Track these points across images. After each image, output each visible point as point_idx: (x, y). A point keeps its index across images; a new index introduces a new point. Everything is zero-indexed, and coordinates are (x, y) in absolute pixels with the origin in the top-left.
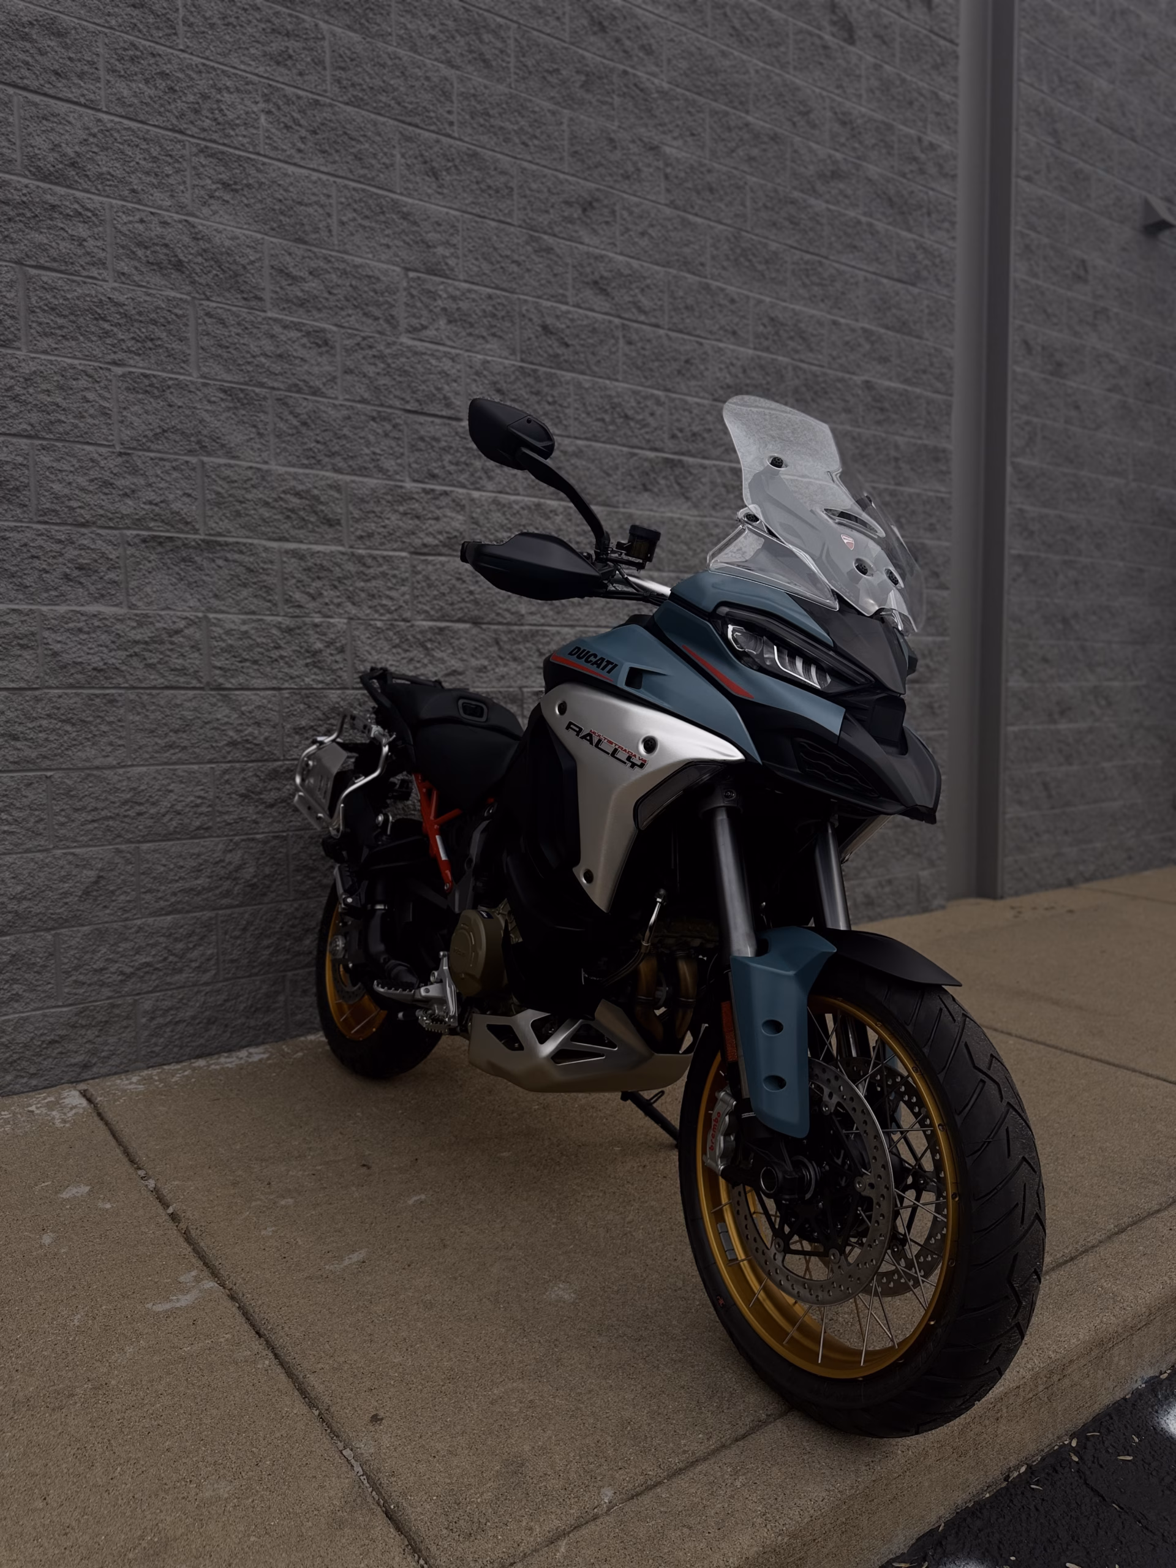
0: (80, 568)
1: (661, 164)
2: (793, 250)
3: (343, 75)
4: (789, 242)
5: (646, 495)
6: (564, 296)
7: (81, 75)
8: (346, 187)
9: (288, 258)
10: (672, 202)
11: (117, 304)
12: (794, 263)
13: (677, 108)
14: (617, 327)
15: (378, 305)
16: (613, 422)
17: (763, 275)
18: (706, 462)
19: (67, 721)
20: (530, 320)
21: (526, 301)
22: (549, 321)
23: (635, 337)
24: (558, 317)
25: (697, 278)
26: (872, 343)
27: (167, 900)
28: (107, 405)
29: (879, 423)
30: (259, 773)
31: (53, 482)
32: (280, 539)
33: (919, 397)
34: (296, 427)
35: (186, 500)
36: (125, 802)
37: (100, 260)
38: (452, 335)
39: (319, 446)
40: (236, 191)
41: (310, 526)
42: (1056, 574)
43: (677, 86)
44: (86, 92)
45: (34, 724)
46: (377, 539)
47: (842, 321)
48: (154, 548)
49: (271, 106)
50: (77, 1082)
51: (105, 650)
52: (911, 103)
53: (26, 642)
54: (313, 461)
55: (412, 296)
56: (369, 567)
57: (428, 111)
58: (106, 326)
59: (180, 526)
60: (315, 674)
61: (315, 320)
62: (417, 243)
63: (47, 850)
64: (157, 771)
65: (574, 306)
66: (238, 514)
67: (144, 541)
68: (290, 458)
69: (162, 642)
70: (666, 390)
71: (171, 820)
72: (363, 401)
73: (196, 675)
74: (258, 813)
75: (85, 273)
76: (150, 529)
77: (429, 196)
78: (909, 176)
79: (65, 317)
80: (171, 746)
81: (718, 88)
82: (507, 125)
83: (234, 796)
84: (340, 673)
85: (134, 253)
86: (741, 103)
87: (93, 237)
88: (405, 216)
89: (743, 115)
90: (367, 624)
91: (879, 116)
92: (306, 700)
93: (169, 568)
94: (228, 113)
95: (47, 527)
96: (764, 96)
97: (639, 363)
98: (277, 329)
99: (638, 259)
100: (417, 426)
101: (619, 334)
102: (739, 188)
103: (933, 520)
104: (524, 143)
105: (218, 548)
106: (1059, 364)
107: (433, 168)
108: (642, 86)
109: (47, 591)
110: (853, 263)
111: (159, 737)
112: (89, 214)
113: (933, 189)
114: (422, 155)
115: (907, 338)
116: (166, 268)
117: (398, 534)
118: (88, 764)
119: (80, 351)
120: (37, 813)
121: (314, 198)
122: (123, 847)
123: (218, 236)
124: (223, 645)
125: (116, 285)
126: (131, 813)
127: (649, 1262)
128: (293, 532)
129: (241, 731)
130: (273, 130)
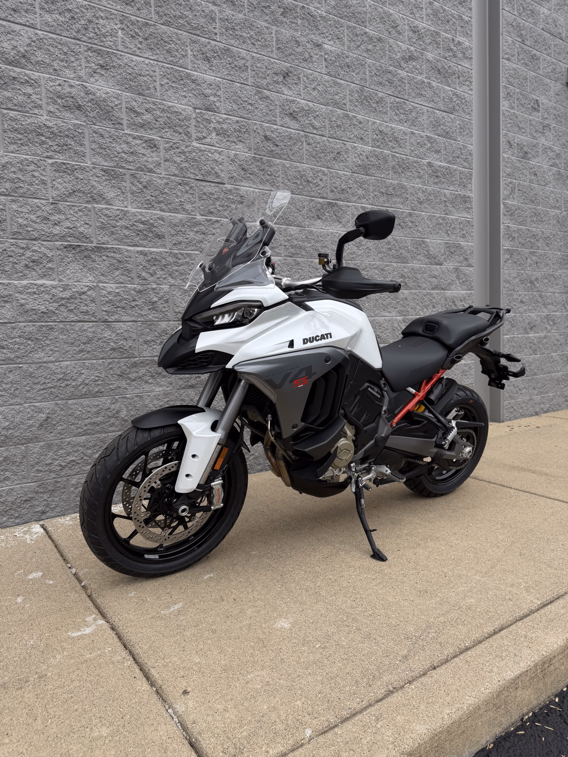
0: (33, 261)
1: (323, 53)
2: (390, 97)
3: (160, 10)
4: (389, 92)
5: (319, 221)
6: (275, 120)
7: (27, 11)
8: (162, 66)
9: (134, 103)
10: (329, 73)
11: (48, 127)
12: (391, 103)
13: (330, 25)
14: (302, 136)
15: (181, 126)
16: (301, 184)
17: (376, 110)
18: (349, 204)
19: (29, 339)
20: (258, 133)
21: (255, 124)
22: (268, 133)
23: (311, 141)
24: (272, 132)
25: (342, 111)
26: (431, 143)
27: (82, 429)
28: (45, 178)
29: (436, 183)
30: (127, 364)
31: (18, 218)
32: (134, 246)
33: (456, 170)
34: (141, 189)
35: (86, 226)
36: (59, 380)
37: (39, 105)
38: (219, 142)
39: (153, 198)
40: (108, 69)
41: (149, 239)
42: (527, 259)
43: (330, 14)
44: (29, 19)
45: (12, 341)
46: (183, 245)
47: (416, 132)
48: (71, 251)
49: (124, 26)
50: (40, 521)
51: (47, 303)
52: (448, 21)
53: (6, 299)
54: (150, 206)
55: (198, 122)
56: (180, 259)
57: (203, 28)
58: (43, 138)
59: (83, 239)
60: (154, 314)
61: (149, 135)
62: (200, 94)
63: (21, 404)
64: (76, 364)
65: (280, 126)
66: (113, 233)
67: (65, 247)
68: (138, 204)
69: (76, 299)
70: (328, 168)
71: (83, 388)
72: (175, 175)
73: (93, 315)
74: (127, 384)
75: (32, 112)
76: (68, 241)
77: (206, 71)
78: (448, 58)
79: (22, 134)
80: (82, 351)
81: (350, 14)
82: (245, 35)
83: (114, 376)
84: (166, 313)
85: (56, 101)
86: (362, 22)
87: (35, 93)
88: (193, 81)
89: (363, 28)
90: (179, 287)
91: (433, 29)
92: (149, 327)
93: (78, 261)
94: (102, 29)
95: (16, 241)
96: (374, 19)
97: (314, 154)
98: (130, 139)
99: (312, 102)
100: (202, 188)
101: (303, 139)
102: (362, 65)
103: (464, 232)
104: (252, 44)
105: (103, 250)
106: (526, 153)
107: (207, 57)
108: (312, 14)
109: (17, 273)
110: (421, 103)
111: (76, 346)
112: (33, 82)
113: (460, 65)
114: (201, 50)
115: (448, 140)
116: (73, 109)
117: (194, 242)
118: (40, 361)
119: (30, 152)
120: (15, 385)
121: (147, 73)
122: (59, 402)
123: (99, 92)
124: (107, 299)
125: (48, 118)
126: (63, 385)
127: (329, 607)
128: (141, 242)
129: (117, 343)
130: (126, 38)
